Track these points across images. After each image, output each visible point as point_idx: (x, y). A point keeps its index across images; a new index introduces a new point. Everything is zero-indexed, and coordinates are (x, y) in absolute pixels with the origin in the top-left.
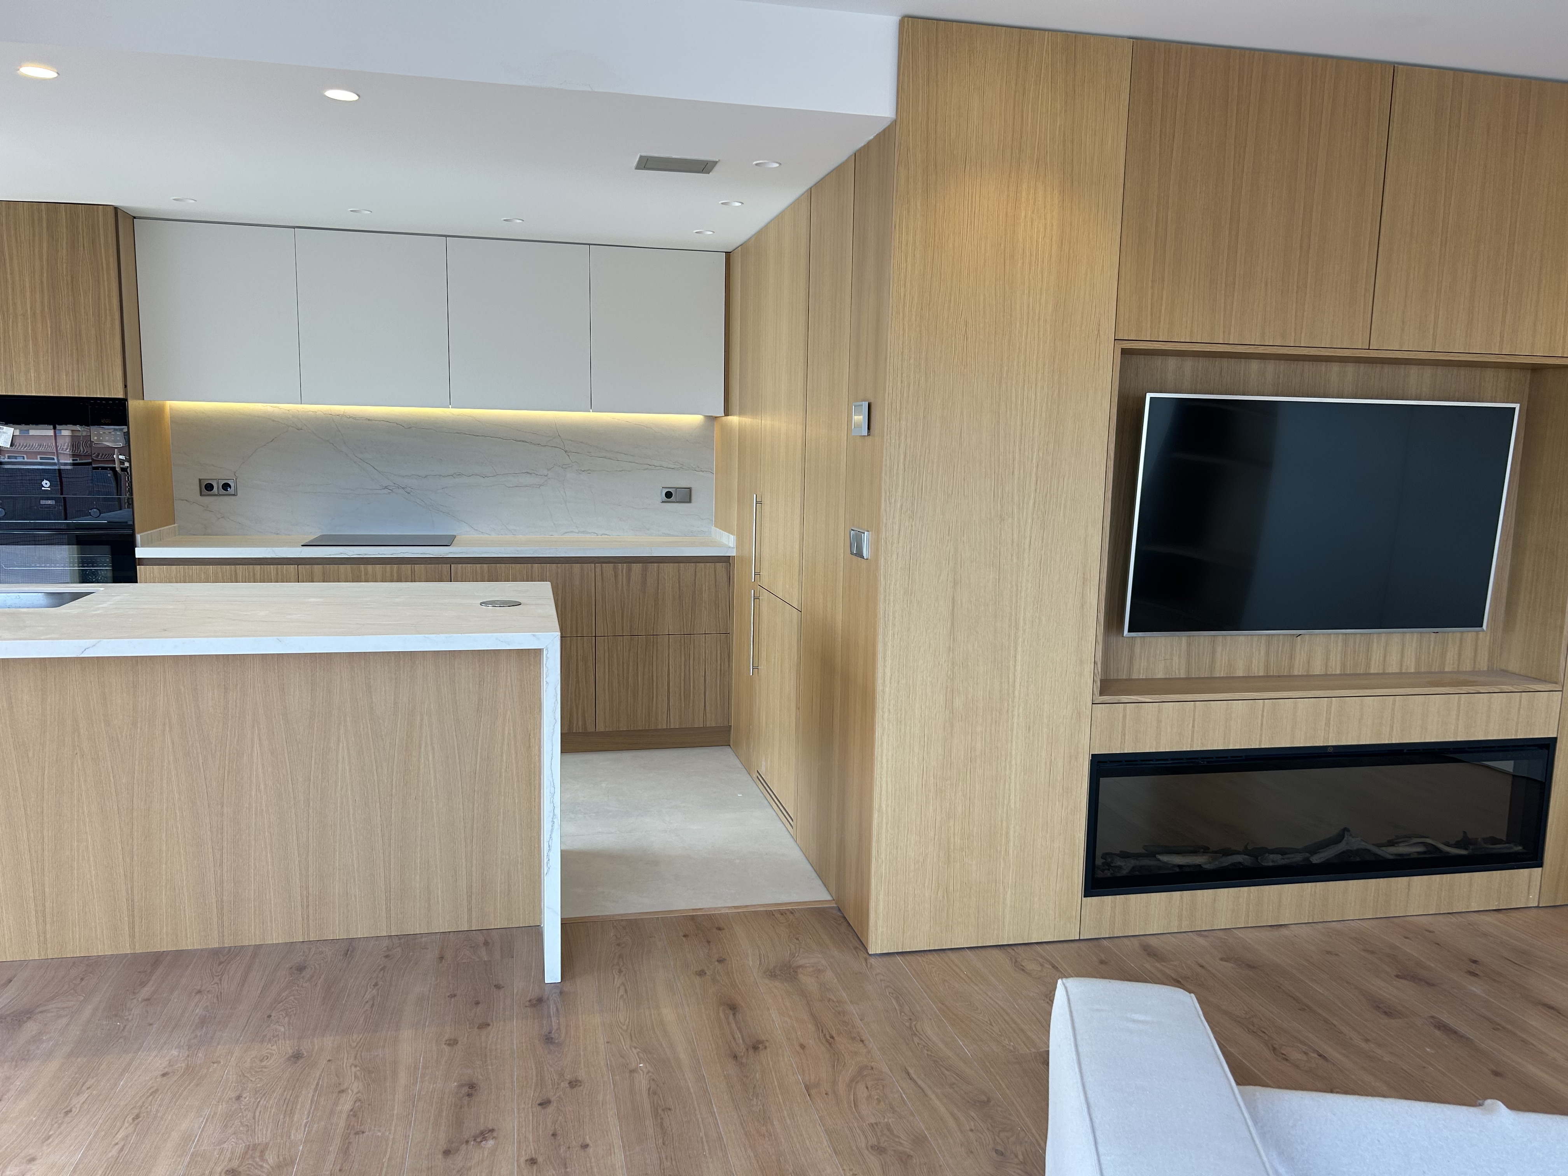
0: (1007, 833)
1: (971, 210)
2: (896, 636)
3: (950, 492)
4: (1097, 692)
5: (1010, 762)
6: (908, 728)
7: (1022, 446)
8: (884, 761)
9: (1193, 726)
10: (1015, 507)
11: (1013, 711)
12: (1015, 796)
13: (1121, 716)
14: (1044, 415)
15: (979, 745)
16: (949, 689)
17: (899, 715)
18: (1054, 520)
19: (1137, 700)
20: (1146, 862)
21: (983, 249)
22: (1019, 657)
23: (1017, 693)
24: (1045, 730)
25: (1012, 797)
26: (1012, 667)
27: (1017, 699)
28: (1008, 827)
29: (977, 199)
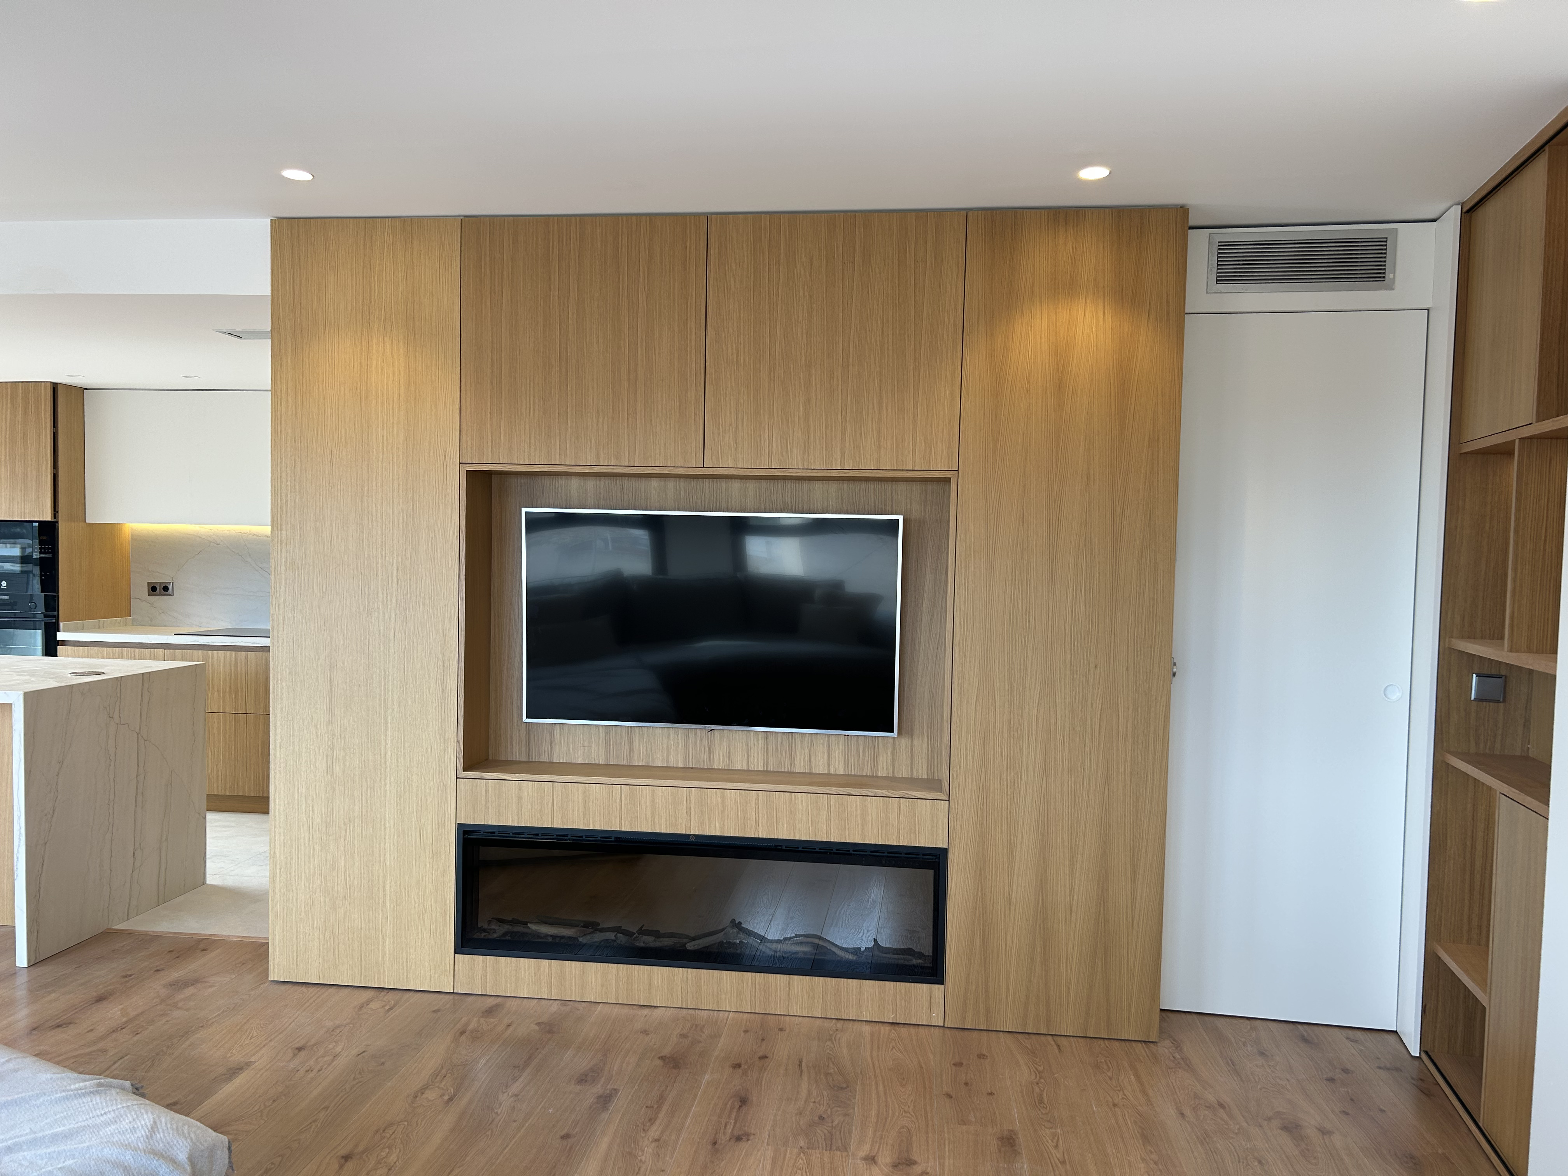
0: (384, 887)
1: (332, 362)
2: (284, 709)
3: (324, 590)
4: (460, 767)
5: (385, 825)
6: (296, 788)
7: (384, 552)
8: (277, 814)
9: (553, 805)
10: (380, 604)
11: (385, 779)
12: (390, 855)
13: (484, 791)
14: (401, 526)
15: (357, 808)
16: (329, 757)
17: (288, 776)
18: (415, 615)
19: (500, 777)
20: (520, 929)
21: (342, 393)
22: (389, 733)
23: (388, 764)
24: (414, 798)
25: (387, 856)
26: (383, 741)
27: (388, 770)
28: (384, 882)
29: (336, 353)
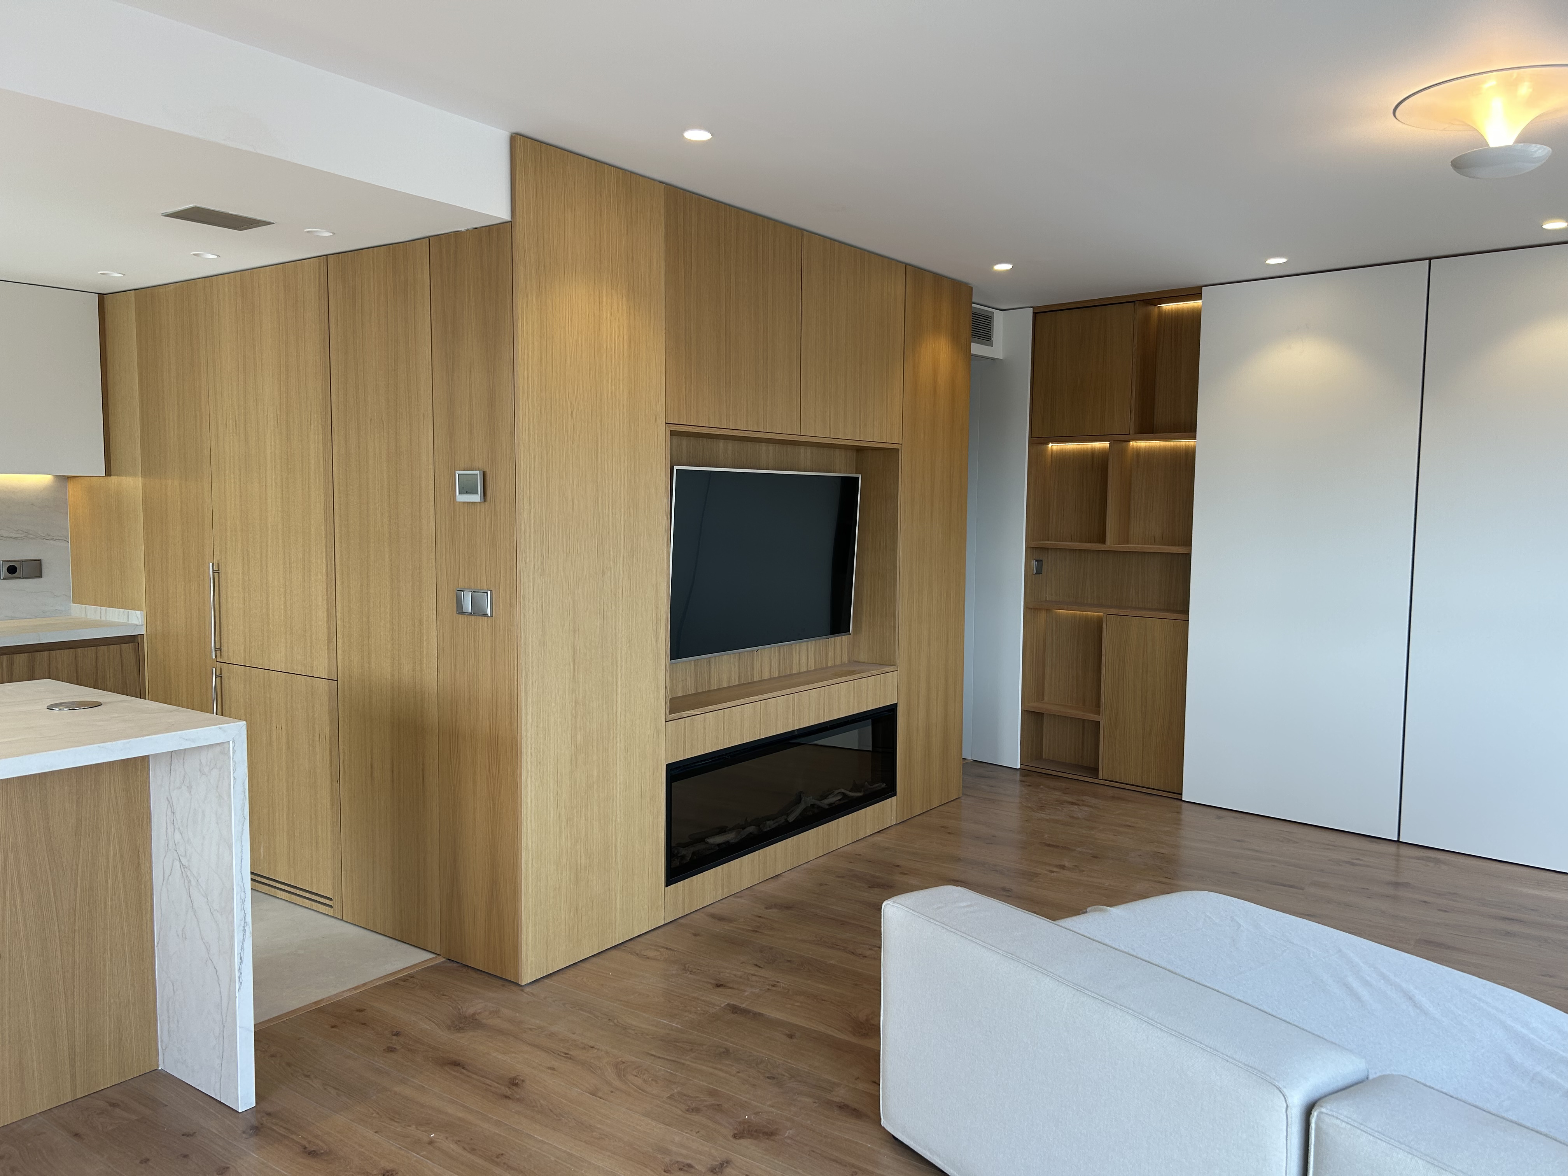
0: (616, 845)
1: (571, 308)
2: (534, 684)
3: (568, 552)
4: (668, 713)
5: (616, 783)
6: (545, 767)
7: (614, 510)
8: (529, 801)
9: (724, 729)
10: (612, 562)
11: (617, 737)
12: (620, 811)
13: (683, 728)
14: (626, 484)
15: (595, 773)
16: (573, 727)
17: (539, 756)
18: (637, 571)
19: (691, 713)
20: (700, 847)
21: (580, 342)
22: (619, 691)
23: (619, 722)
24: (637, 749)
25: (618, 812)
26: (615, 699)
27: (619, 727)
28: (616, 840)
29: (574, 300)
